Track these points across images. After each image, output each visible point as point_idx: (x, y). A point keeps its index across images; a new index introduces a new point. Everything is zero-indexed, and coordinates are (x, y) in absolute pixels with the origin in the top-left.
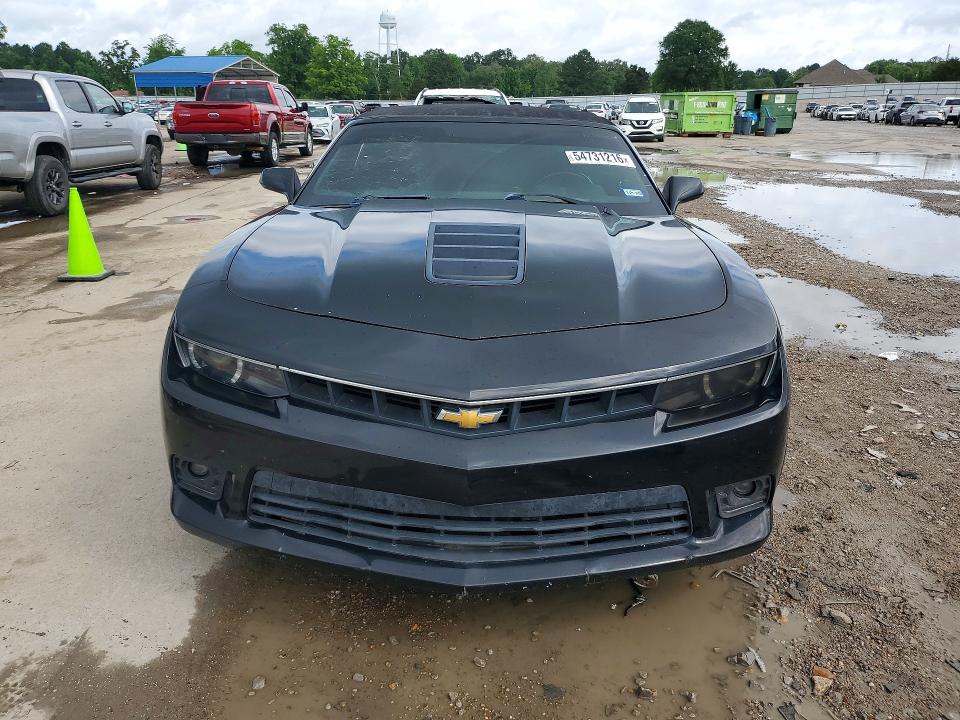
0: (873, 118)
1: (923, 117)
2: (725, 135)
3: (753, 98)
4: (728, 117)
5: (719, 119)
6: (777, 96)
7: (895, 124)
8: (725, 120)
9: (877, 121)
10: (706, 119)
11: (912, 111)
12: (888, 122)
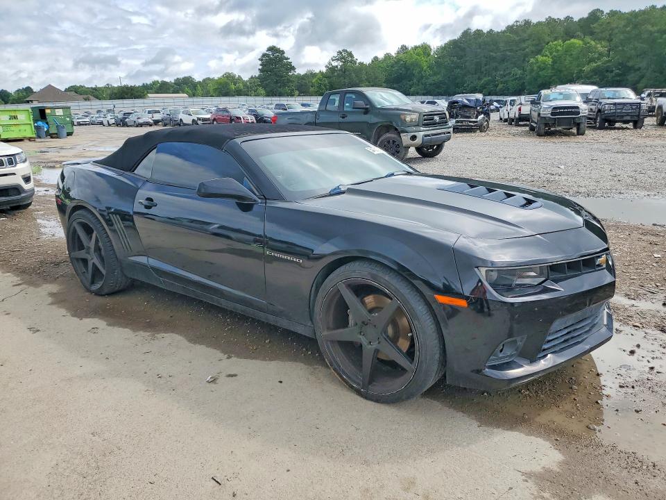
0: (105, 123)
1: (141, 121)
2: (30, 139)
3: (38, 112)
4: (29, 126)
5: (22, 128)
6: (56, 110)
7: (123, 126)
8: (28, 128)
9: (109, 125)
10: (12, 128)
11: (132, 118)
12: (117, 125)
